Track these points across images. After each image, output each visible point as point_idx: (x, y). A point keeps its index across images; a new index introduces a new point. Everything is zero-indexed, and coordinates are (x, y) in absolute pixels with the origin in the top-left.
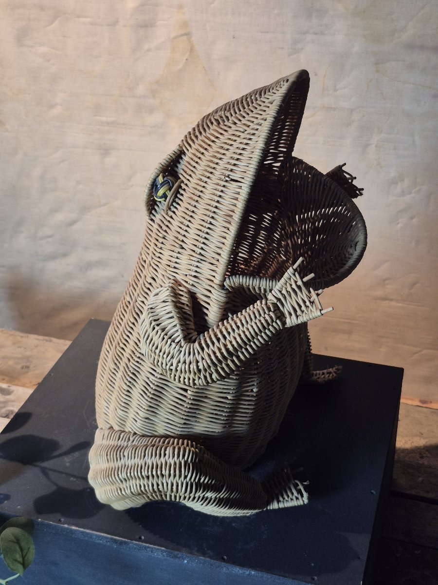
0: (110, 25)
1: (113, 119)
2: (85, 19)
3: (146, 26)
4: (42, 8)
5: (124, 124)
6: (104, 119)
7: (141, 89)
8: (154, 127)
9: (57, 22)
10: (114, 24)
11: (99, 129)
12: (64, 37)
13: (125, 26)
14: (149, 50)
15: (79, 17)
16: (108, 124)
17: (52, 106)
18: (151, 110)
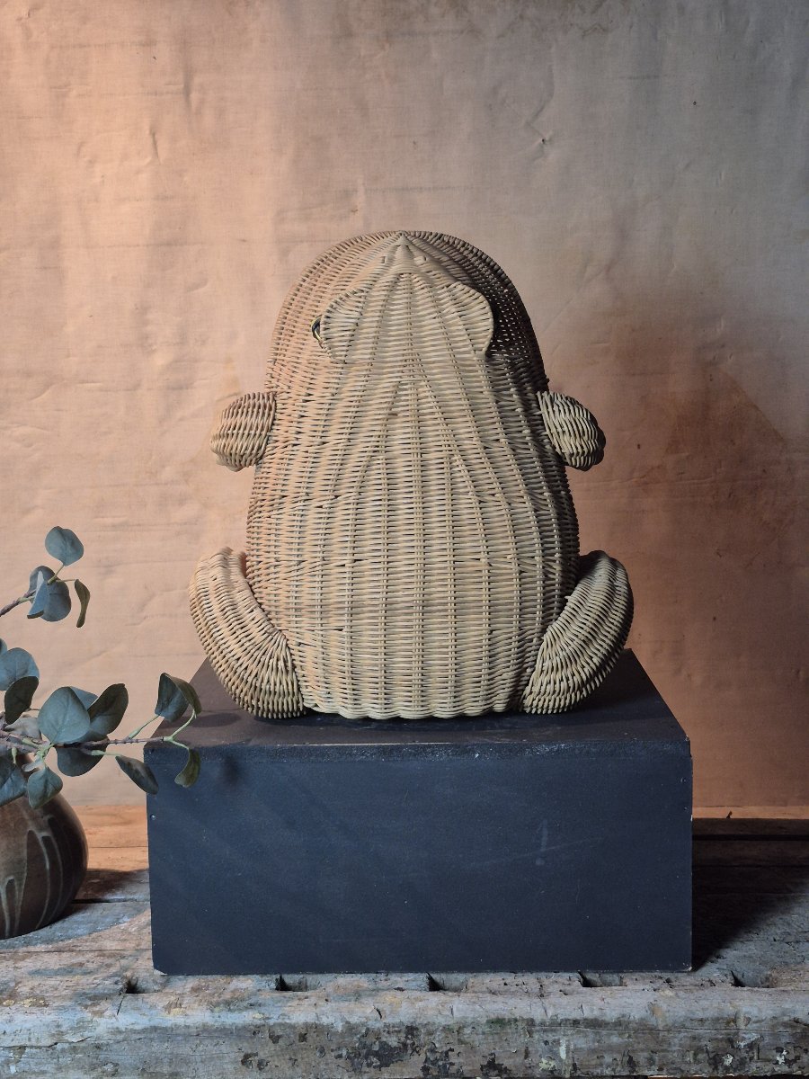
0: (128, 390)
1: (122, 519)
2: (92, 384)
3: (181, 388)
4: (28, 374)
5: (139, 525)
6: (109, 521)
7: (168, 473)
8: (185, 524)
9: (49, 391)
10: (137, 386)
11: (99, 536)
12: (58, 410)
13: (149, 389)
14: (181, 419)
15: (83, 382)
16: (114, 526)
17: (27, 511)
18: (182, 501)
